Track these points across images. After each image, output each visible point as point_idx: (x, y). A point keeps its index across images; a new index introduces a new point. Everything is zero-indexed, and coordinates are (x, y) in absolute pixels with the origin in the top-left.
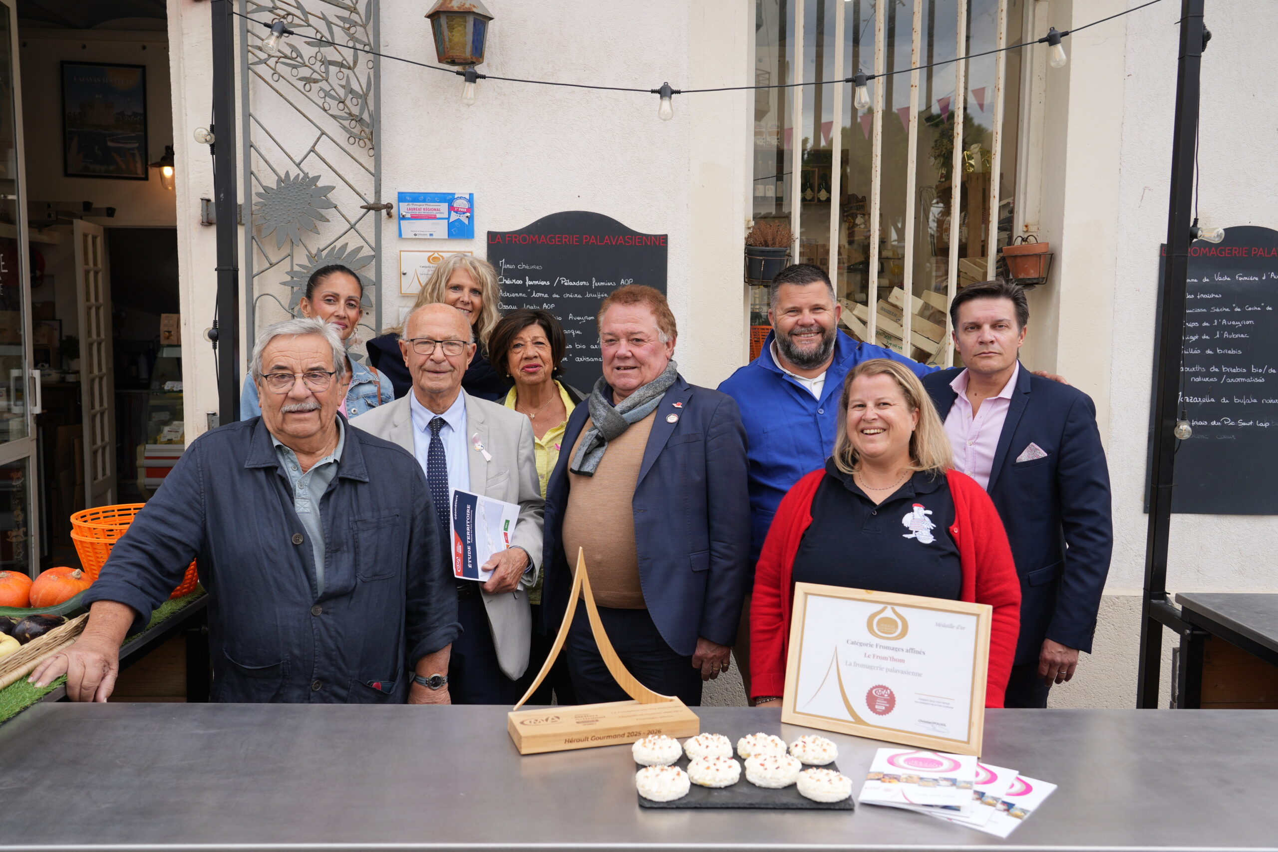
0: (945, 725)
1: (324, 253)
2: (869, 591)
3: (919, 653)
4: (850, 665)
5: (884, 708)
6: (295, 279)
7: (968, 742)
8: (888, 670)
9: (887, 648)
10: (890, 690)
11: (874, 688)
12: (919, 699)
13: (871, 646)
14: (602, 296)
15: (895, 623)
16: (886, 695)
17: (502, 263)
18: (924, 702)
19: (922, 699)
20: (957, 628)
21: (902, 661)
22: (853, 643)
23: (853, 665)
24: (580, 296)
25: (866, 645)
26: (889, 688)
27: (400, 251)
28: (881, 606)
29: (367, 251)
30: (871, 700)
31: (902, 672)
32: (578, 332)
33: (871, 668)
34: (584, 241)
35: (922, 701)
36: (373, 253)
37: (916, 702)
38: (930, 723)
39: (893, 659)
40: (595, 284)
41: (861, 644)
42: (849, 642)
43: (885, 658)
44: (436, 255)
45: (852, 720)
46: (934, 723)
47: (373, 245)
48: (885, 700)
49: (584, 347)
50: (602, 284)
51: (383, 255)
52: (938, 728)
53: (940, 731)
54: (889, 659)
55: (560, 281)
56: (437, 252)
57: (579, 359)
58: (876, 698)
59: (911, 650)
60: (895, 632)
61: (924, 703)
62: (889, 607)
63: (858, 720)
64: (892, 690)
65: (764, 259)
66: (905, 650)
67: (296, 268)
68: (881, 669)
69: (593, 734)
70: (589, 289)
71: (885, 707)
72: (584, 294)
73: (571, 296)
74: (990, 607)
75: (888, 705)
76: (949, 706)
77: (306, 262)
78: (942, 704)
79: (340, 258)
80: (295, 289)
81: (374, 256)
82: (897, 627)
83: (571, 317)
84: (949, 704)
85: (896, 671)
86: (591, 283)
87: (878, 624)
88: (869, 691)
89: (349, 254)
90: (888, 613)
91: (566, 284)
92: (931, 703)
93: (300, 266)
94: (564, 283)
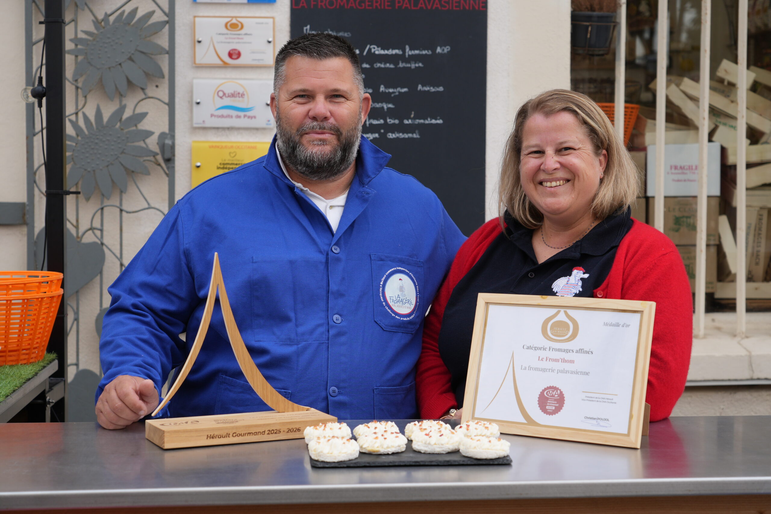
0: (608, 420)
1: (112, 19)
2: (544, 296)
3: (588, 352)
4: (525, 369)
5: (554, 408)
6: (79, 47)
7: (628, 435)
8: (559, 371)
9: (559, 350)
10: (560, 390)
11: (545, 389)
12: (586, 397)
13: (545, 349)
14: (417, 65)
15: (567, 326)
16: (556, 396)
17: (307, 30)
18: (590, 399)
19: (588, 397)
20: (623, 326)
21: (572, 362)
22: (528, 348)
23: (527, 368)
24: (392, 66)
25: (540, 349)
26: (560, 388)
27: (195, 17)
28: (555, 311)
29: (158, 17)
30: (543, 401)
31: (572, 372)
32: (391, 106)
33: (544, 370)
34: (397, 5)
35: (588, 399)
36: (166, 19)
37: (583, 400)
38: (594, 419)
39: (564, 361)
40: (409, 52)
41: (536, 349)
42: (525, 347)
43: (557, 360)
44: (234, 21)
45: (525, 421)
46: (598, 419)
47: (167, 10)
48: (555, 400)
49: (397, 122)
50: (417, 52)
51: (177, 22)
52: (602, 423)
53: (604, 426)
54: (560, 360)
55: (370, 50)
56: (236, 17)
57: (391, 136)
58: (547, 399)
59: (581, 351)
60: (567, 335)
61: (591, 401)
62: (562, 311)
63: (530, 421)
64: (562, 390)
65: (591, 25)
66: (575, 351)
67: (81, 35)
68: (553, 371)
69: (234, 431)
70: (402, 58)
71: (555, 406)
72: (396, 64)
73: (382, 66)
74: (653, 304)
75: (557, 405)
76: (612, 401)
77: (91, 28)
78: (606, 400)
79: (129, 24)
80: (80, 58)
81: (167, 22)
82: (568, 329)
83: (382, 88)
84: (612, 399)
85: (567, 372)
86: (404, 51)
87: (551, 328)
88: (541, 392)
89: (140, 19)
90: (562, 317)
91: (377, 52)
92: (596, 400)
93: (86, 33)
94: (374, 51)
